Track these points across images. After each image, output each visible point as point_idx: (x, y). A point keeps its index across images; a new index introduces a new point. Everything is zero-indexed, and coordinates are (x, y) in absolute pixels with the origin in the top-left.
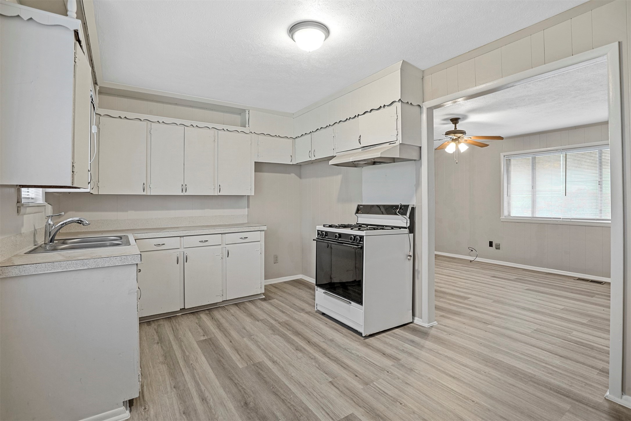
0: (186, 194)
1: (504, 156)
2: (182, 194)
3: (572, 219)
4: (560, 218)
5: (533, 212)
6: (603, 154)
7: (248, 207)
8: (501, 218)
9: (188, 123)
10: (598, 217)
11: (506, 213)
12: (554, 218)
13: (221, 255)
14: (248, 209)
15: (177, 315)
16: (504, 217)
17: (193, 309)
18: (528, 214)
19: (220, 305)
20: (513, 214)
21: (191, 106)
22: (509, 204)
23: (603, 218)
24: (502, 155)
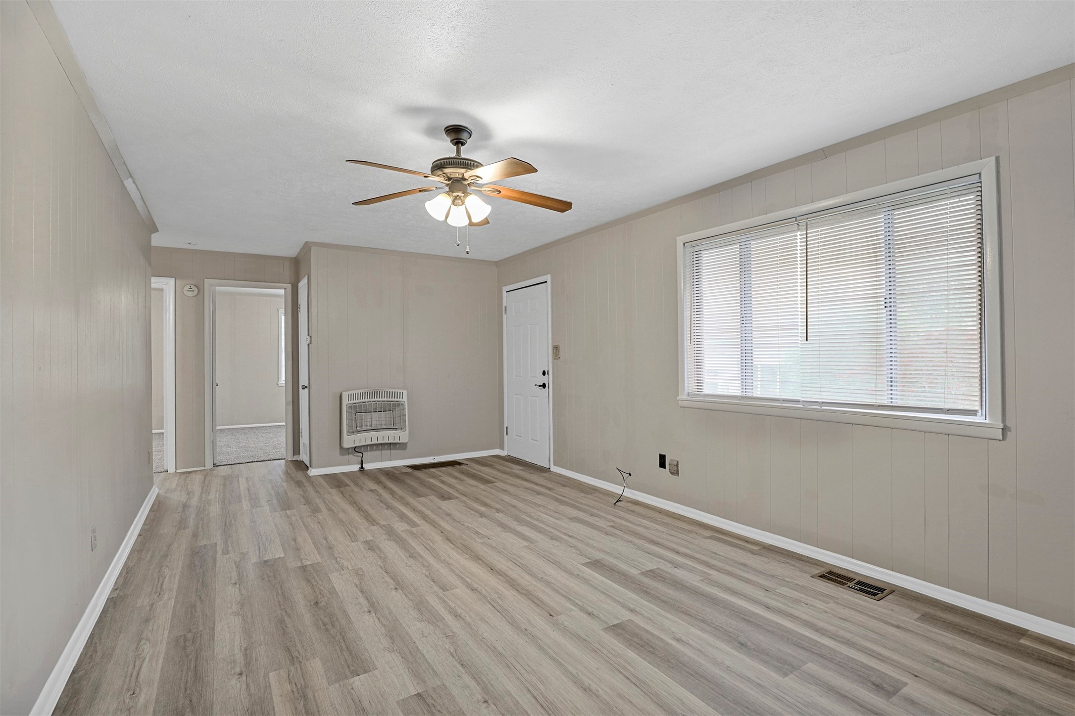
1: (684, 244)
3: (823, 403)
4: (798, 401)
5: (744, 385)
6: (896, 223)
8: (678, 398)
10: (886, 402)
11: (689, 385)
12: (784, 400)
16: (685, 397)
18: (734, 389)
20: (706, 391)
22: (698, 364)
23: (899, 403)
24: (680, 240)
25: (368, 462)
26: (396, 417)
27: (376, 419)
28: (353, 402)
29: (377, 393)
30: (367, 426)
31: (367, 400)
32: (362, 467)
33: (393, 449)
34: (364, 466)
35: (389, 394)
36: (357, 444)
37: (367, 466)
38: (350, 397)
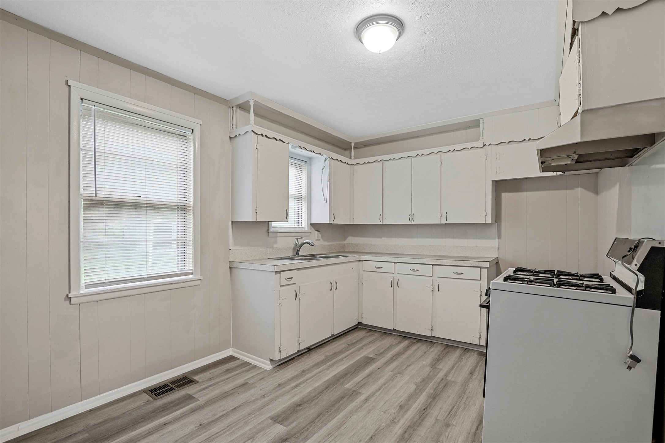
0: (413, 223)
2: (410, 223)
7: (499, 237)
9: (414, 153)
13: (432, 287)
14: (499, 240)
15: (394, 333)
17: (407, 333)
19: (433, 340)
21: (431, 134)
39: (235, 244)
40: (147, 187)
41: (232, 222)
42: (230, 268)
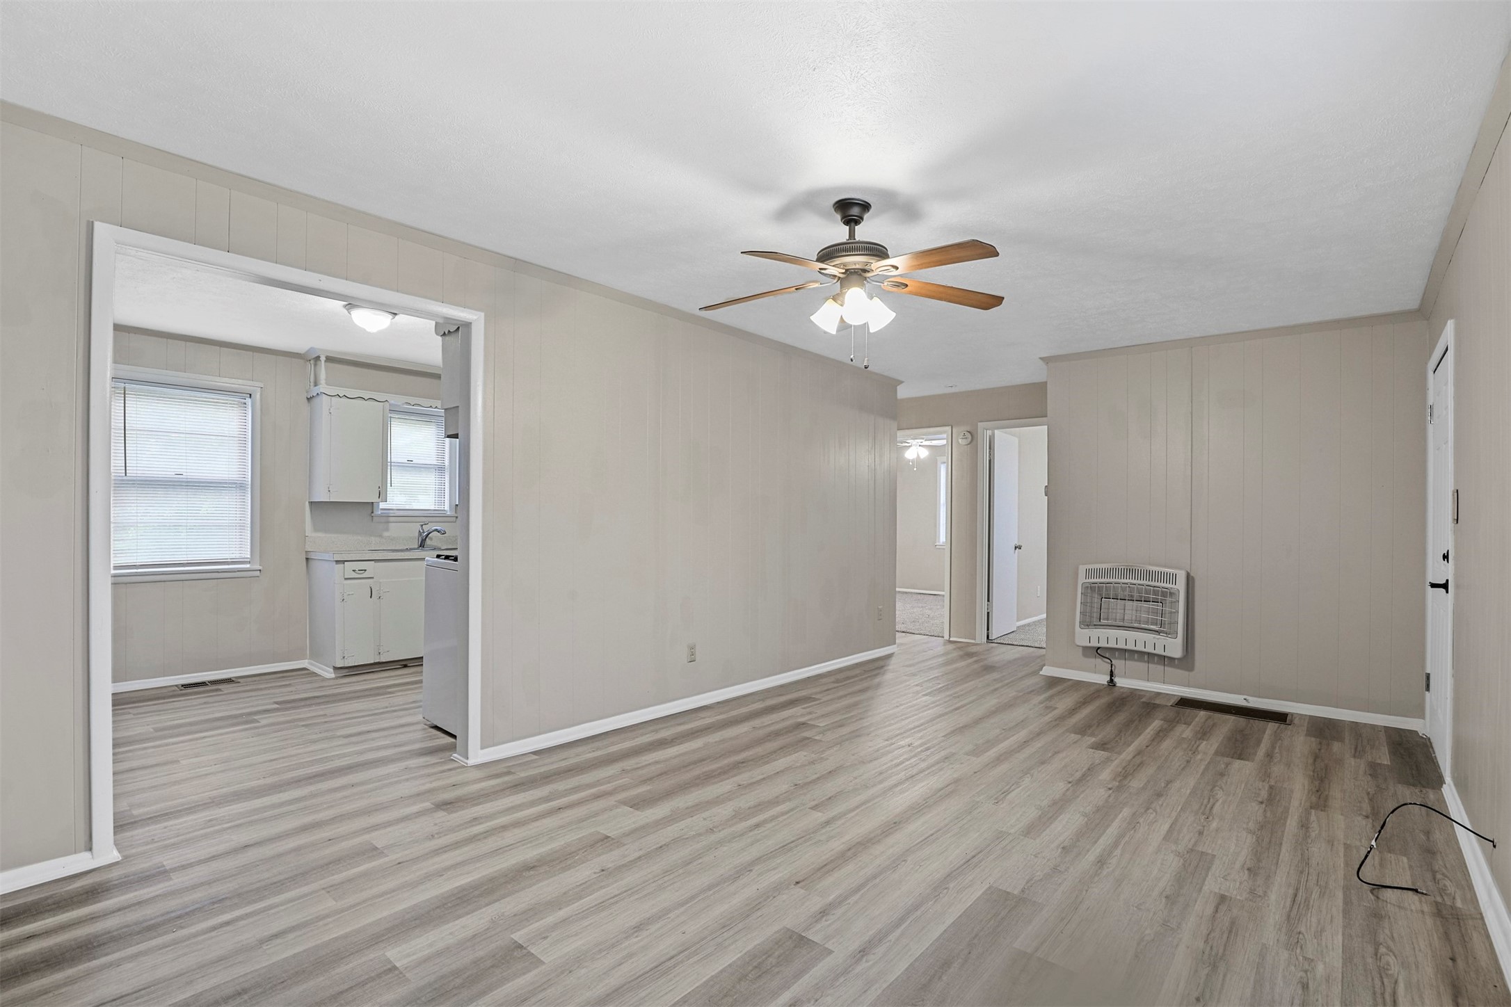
25: (1125, 676)
26: (1165, 614)
27: (1130, 610)
28: (1093, 580)
29: (1130, 571)
30: (1116, 620)
31: (1114, 580)
32: (1111, 681)
33: (1168, 666)
34: (1116, 680)
35: (1150, 575)
36: (1103, 644)
37: (1120, 682)
38: (1089, 573)
39: (316, 529)
40: (188, 464)
41: (311, 503)
42: (307, 559)
